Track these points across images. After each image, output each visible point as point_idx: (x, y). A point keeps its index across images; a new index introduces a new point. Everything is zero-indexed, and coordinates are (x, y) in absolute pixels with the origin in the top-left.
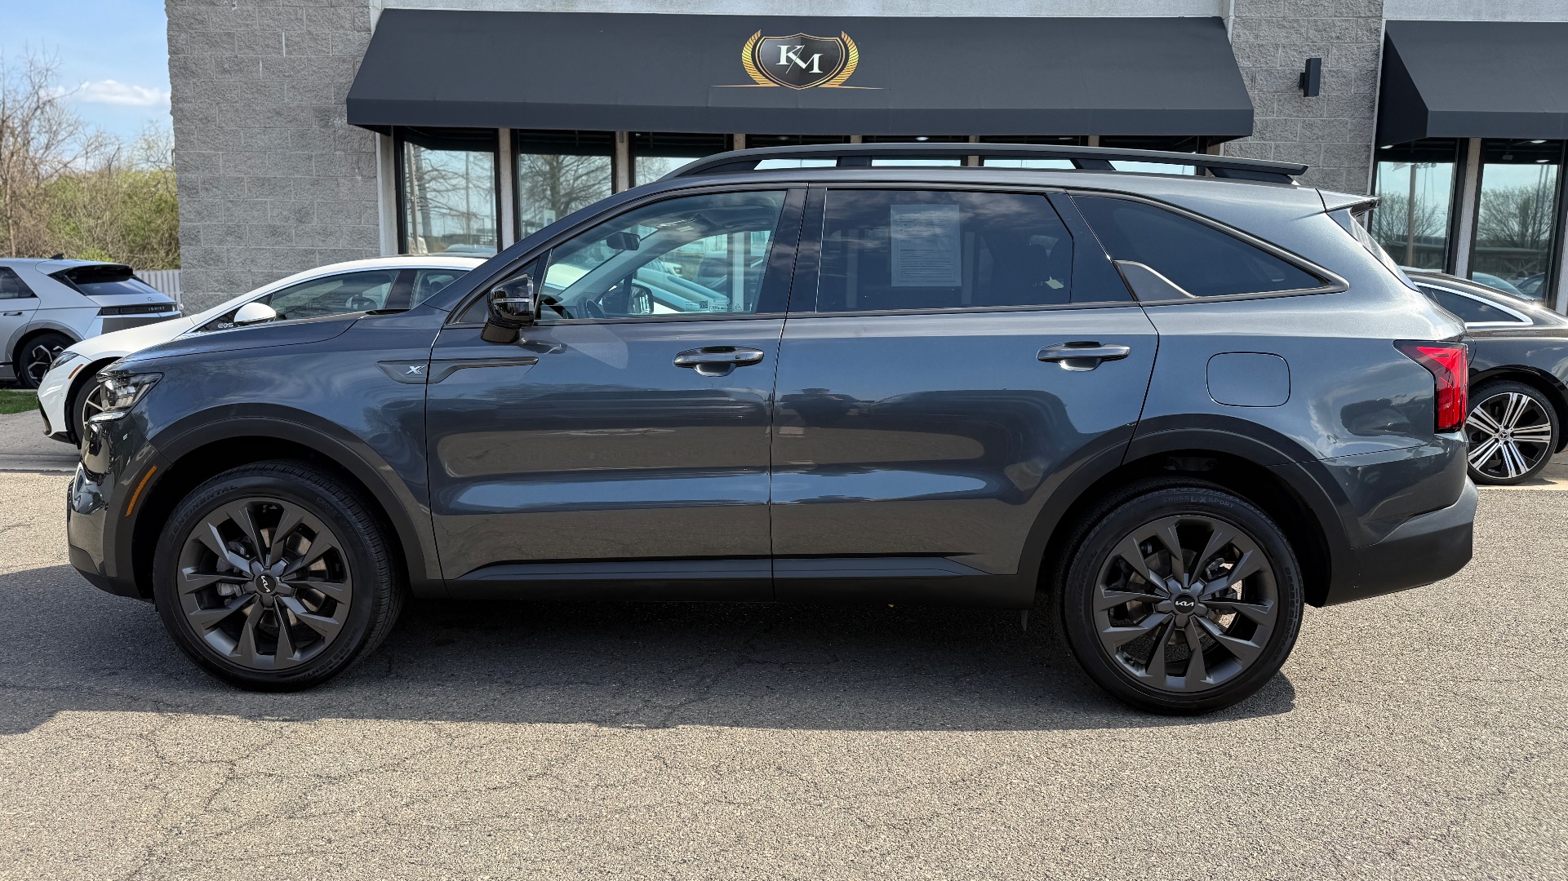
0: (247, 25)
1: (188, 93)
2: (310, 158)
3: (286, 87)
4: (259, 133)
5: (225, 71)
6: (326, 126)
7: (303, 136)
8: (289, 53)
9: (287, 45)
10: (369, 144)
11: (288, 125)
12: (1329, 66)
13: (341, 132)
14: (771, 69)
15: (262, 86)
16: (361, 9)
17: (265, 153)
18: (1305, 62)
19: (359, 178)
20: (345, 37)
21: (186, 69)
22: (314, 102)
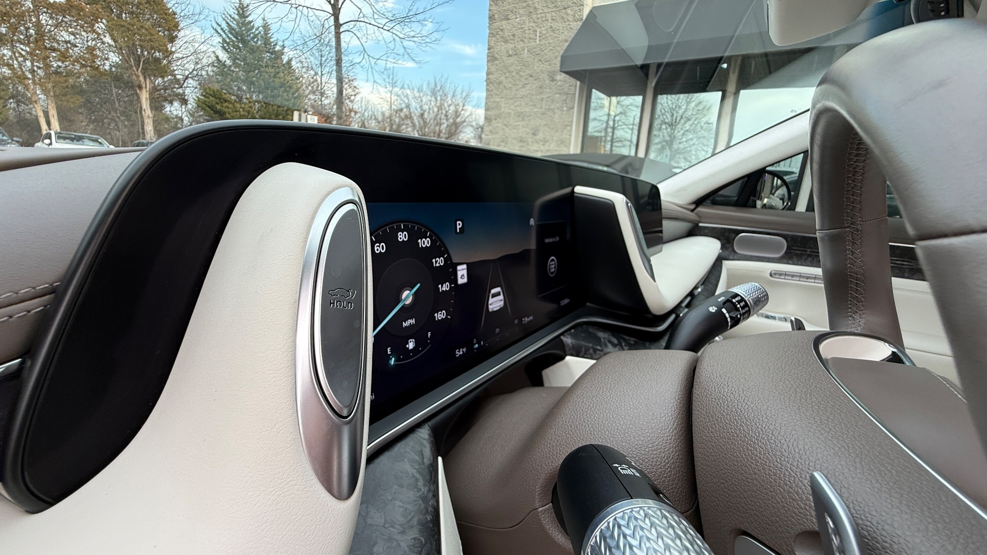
0: (522, 28)
1: (493, 69)
2: (542, 100)
3: (536, 60)
4: (521, 88)
5: (510, 56)
6: (553, 80)
7: (540, 88)
8: (540, 41)
9: (540, 37)
10: (573, 88)
11: (535, 82)
13: (559, 83)
15: (525, 62)
16: (580, 8)
17: (522, 98)
19: (565, 109)
20: (569, 27)
21: (493, 56)
22: (549, 67)
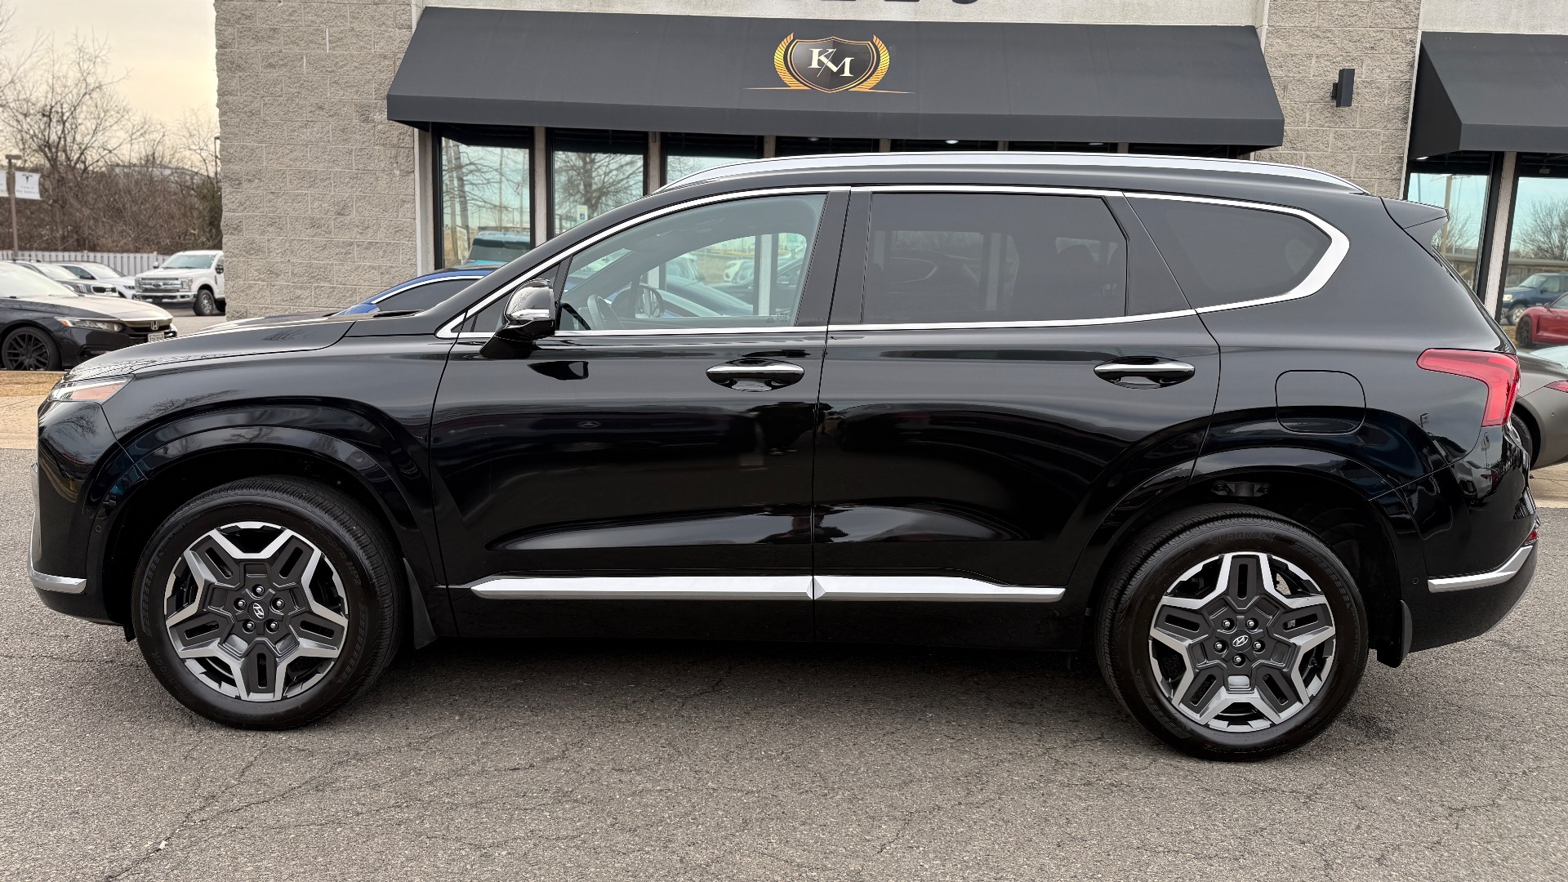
0: (292, 21)
1: (234, 84)
2: (350, 152)
3: (327, 81)
4: (301, 127)
5: (271, 66)
6: (366, 120)
7: (343, 131)
8: (333, 48)
9: (330, 42)
10: (407, 138)
11: (330, 119)
12: (1363, 77)
13: (380, 127)
14: (803, 72)
15: (305, 81)
16: (403, 7)
17: (306, 146)
18: (1338, 72)
19: (397, 172)
20: (387, 34)
21: (232, 63)
22: (355, 97)
